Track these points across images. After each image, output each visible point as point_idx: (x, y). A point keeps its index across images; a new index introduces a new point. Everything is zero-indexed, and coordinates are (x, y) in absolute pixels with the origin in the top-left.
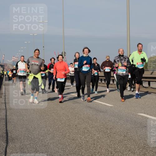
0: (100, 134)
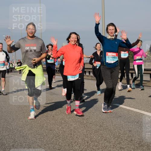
0: (77, 124)
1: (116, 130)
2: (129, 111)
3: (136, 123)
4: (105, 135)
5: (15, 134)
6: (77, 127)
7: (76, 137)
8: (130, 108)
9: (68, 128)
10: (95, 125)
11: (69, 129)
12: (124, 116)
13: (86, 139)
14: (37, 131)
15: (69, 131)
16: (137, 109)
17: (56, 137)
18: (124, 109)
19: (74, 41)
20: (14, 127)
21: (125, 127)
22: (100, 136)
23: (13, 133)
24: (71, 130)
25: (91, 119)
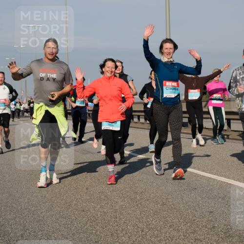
0: (125, 201)
1: (189, 211)
2: (210, 180)
3: (220, 200)
4: (171, 219)
5: (26, 216)
6: (126, 206)
7: (125, 222)
8: (212, 175)
9: (111, 207)
10: (154, 203)
11: (112, 209)
12: (202, 189)
13: (140, 225)
14: (60, 213)
15: (112, 213)
16: (222, 177)
17: (91, 222)
18: (201, 177)
19: (110, 72)
20: (23, 206)
21: (204, 206)
22: (163, 220)
23: (22, 215)
24: (116, 211)
25: (148, 192)
